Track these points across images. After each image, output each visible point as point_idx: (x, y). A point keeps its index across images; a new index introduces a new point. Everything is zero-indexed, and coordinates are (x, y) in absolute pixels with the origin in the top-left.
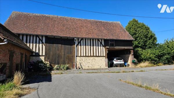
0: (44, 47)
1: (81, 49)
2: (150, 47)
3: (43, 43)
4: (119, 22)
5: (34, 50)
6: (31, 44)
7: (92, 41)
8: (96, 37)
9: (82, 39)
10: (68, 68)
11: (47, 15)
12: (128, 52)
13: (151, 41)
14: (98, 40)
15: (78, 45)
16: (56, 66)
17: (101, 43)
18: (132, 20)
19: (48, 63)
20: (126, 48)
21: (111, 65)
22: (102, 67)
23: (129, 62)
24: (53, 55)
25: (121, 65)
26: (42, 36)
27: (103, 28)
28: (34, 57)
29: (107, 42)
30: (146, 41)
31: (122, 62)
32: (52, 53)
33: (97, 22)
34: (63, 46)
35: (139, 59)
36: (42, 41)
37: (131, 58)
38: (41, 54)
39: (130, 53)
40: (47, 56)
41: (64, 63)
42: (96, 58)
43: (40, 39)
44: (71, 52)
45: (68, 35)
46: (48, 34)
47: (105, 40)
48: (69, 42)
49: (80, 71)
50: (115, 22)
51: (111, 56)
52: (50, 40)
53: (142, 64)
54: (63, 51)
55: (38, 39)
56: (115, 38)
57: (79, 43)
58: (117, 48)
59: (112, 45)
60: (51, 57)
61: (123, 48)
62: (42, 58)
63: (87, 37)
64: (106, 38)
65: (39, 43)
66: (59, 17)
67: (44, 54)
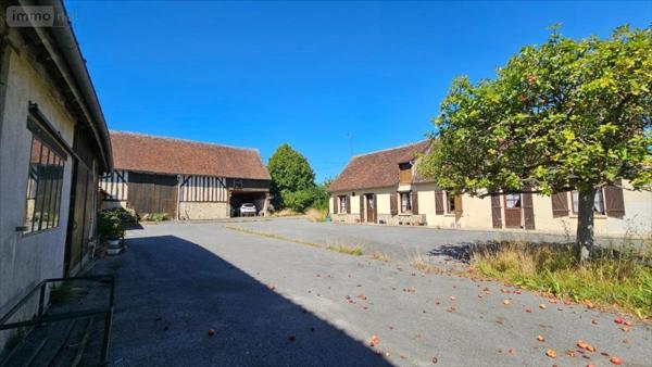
0: (126, 187)
1: (187, 192)
2: (301, 189)
3: (124, 181)
4: (257, 150)
5: (109, 192)
6: (109, 184)
7: (207, 180)
8: (213, 173)
9: (191, 176)
10: (164, 219)
11: (130, 133)
12: (262, 196)
13: (303, 180)
14: (217, 178)
15: (183, 185)
16: (146, 216)
17: (221, 183)
18: (282, 145)
19: (132, 212)
20: (259, 190)
21: (236, 214)
22: (222, 217)
23: (264, 210)
24: (141, 200)
25: (251, 214)
26: (123, 172)
27: (228, 159)
28: (109, 203)
29: (230, 182)
30: (297, 180)
31: (253, 209)
32: (138, 197)
33: (220, 148)
34: (158, 187)
35: (278, 205)
36: (123, 178)
37: (266, 204)
38: (120, 198)
39: (265, 197)
40: (130, 201)
41: (159, 212)
42: (212, 204)
43: (119, 176)
44: (172, 195)
45: (167, 171)
46: (133, 169)
47: (227, 179)
48: (170, 180)
49: (187, 223)
50: (250, 149)
51: (236, 202)
52: (136, 177)
53: (283, 212)
54: (157, 193)
55: (116, 175)
56: (242, 177)
57: (186, 182)
58: (245, 190)
59: (239, 186)
60: (137, 202)
61: (254, 190)
62: (123, 204)
63: (198, 173)
64: (228, 176)
65: (118, 182)
66: (153, 137)
67: (126, 197)
